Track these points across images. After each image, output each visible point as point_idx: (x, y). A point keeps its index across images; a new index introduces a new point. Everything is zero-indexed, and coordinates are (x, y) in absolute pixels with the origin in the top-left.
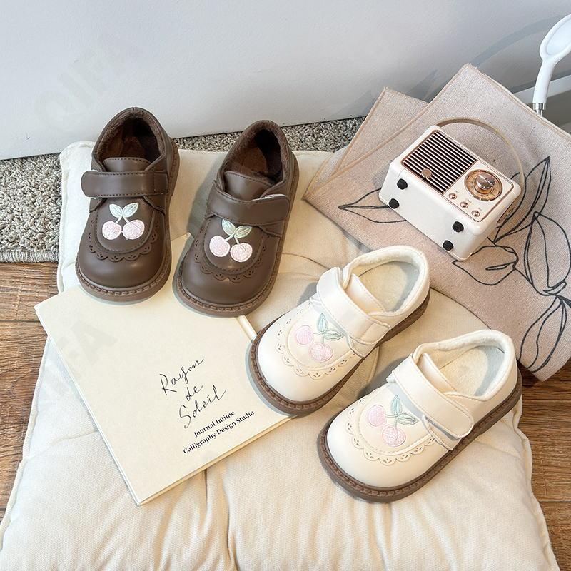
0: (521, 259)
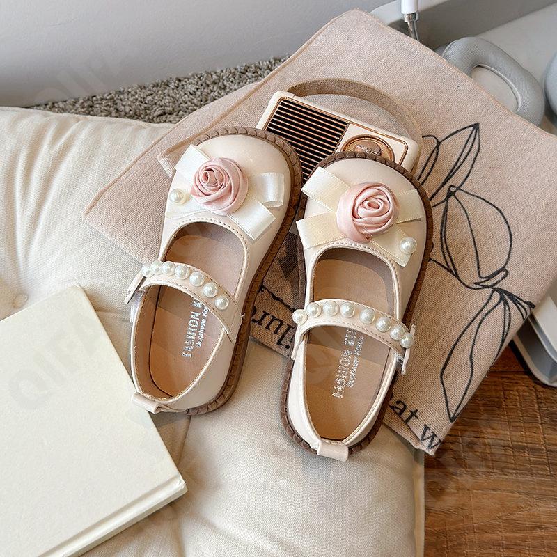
0: (437, 245)
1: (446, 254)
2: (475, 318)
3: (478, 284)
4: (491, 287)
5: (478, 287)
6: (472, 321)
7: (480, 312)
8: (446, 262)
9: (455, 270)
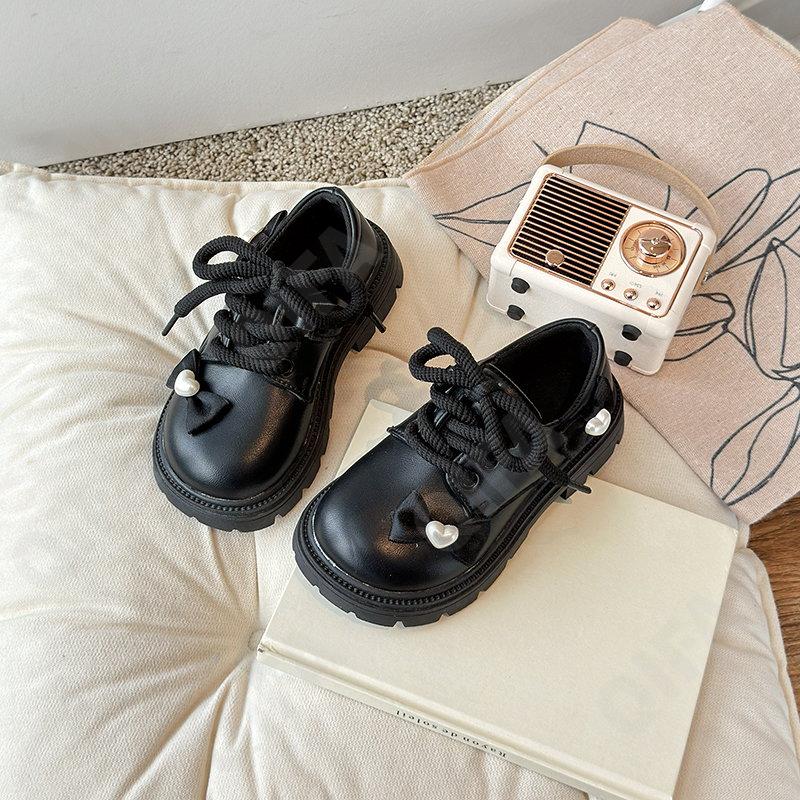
0: (740, 314)
1: (748, 328)
2: (764, 412)
3: (777, 372)
4: (792, 380)
5: (777, 377)
6: (760, 415)
7: (771, 407)
8: (746, 337)
9: (754, 349)
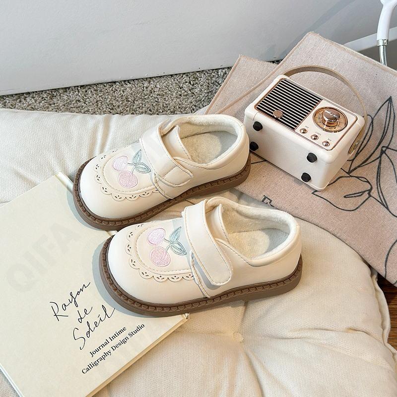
0: (375, 187)
1: (381, 194)
8: (380, 197)
9: (386, 204)
